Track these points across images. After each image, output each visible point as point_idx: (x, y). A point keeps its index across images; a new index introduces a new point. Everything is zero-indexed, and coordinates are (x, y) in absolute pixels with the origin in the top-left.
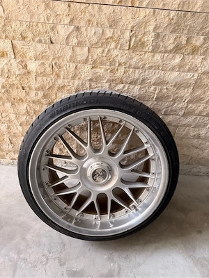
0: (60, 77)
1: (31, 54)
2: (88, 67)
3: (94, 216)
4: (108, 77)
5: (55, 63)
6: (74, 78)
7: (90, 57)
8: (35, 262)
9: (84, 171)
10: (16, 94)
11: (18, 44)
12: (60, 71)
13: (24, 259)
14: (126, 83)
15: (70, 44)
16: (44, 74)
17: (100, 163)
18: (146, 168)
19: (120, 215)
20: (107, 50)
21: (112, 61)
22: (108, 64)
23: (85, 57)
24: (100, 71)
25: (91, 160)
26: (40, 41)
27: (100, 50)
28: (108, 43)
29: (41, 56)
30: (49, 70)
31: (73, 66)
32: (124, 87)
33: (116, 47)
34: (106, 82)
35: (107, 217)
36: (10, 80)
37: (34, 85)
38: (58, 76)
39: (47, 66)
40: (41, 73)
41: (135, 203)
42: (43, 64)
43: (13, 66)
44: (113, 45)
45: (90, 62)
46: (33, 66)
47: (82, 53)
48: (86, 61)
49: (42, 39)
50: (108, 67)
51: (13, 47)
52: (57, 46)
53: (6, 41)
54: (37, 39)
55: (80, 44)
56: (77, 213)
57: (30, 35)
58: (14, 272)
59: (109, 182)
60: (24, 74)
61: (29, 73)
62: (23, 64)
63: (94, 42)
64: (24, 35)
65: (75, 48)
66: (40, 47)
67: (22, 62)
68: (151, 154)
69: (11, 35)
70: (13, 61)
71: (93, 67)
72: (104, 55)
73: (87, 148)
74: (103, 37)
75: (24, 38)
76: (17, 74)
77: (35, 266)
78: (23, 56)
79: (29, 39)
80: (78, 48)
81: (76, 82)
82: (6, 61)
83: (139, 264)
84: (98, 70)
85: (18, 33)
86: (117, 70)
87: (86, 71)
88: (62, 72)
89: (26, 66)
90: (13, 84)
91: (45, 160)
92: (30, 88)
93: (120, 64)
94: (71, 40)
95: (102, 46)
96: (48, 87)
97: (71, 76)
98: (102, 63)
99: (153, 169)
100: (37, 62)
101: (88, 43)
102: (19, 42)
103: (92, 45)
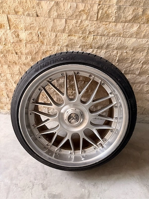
0: (44, 44)
1: (22, 26)
2: (65, 35)
3: (69, 152)
4: (80, 43)
5: (40, 33)
6: (54, 44)
7: (67, 27)
8: (23, 187)
9: (61, 115)
10: (11, 58)
11: (12, 17)
12: (44, 39)
13: (16, 184)
14: (95, 48)
15: (51, 17)
16: (31, 42)
17: (74, 109)
18: (111, 113)
19: (90, 151)
20: (79, 21)
21: (84, 30)
22: (81, 33)
23: (62, 27)
24: (75, 38)
25: (67, 107)
26: (29, 15)
27: (74, 21)
28: (80, 15)
29: (29, 27)
30: (35, 38)
31: (54, 35)
32: (93, 51)
33: (87, 19)
34: (79, 48)
35: (79, 153)
36: (7, 47)
37: (24, 51)
38: (43, 43)
39: (34, 35)
40: (30, 41)
41: (101, 141)
42: (31, 33)
43: (9, 35)
44: (85, 17)
45: (67, 31)
46: (23, 35)
47: (61, 24)
48: (64, 31)
49: (30, 13)
50: (81, 35)
51: (9, 20)
52: (42, 19)
53: (3, 15)
54: (26, 13)
55: (59, 17)
56: (56, 149)
57: (21, 10)
58: (8, 194)
59: (81, 124)
60: (17, 42)
61: (21, 41)
62: (16, 34)
63: (70, 15)
64: (16, 10)
65: (55, 20)
66: (29, 20)
67: (15, 32)
68: (114, 103)
69: (7, 10)
70: (8, 31)
71: (69, 36)
72: (78, 25)
73: (64, 97)
74: (77, 10)
75: (16, 13)
76: (12, 41)
77: (24, 190)
78: (16, 27)
79: (20, 13)
80: (58, 20)
81: (56, 48)
82: (3, 31)
83: (105, 191)
84: (73, 38)
85: (12, 9)
86: (88, 37)
87: (64, 39)
88: (46, 40)
89: (18, 35)
90: (9, 50)
91: (31, 106)
92: (21, 54)
93: (90, 33)
94: (52, 13)
95: (76, 17)
96: (35, 52)
97: (52, 43)
98: (76, 32)
99: (116, 114)
100: (26, 32)
101: (65, 15)
102: (13, 16)
103: (69, 17)
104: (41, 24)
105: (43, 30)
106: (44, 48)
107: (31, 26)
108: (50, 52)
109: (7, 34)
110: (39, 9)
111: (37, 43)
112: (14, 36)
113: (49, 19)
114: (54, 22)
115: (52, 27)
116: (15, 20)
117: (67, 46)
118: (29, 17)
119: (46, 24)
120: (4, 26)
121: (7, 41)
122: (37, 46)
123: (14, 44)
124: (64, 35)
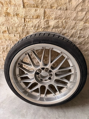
104: (67, 15)
105: (67, 19)
106: (64, 31)
107: (60, 16)
108: (68, 34)
109: (41, 23)
110: (70, 4)
111: (61, 28)
112: (46, 24)
113: (74, 12)
114: (77, 14)
115: (75, 17)
116: (49, 12)
117: (81, 30)
118: (60, 11)
119: (71, 15)
120: (40, 17)
121: (39, 27)
122: (60, 30)
123: (44, 29)
124: (81, 23)
